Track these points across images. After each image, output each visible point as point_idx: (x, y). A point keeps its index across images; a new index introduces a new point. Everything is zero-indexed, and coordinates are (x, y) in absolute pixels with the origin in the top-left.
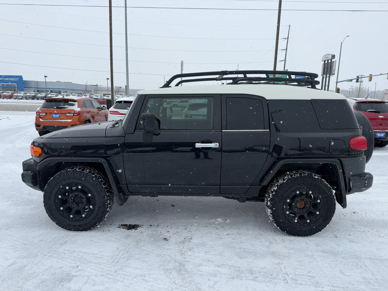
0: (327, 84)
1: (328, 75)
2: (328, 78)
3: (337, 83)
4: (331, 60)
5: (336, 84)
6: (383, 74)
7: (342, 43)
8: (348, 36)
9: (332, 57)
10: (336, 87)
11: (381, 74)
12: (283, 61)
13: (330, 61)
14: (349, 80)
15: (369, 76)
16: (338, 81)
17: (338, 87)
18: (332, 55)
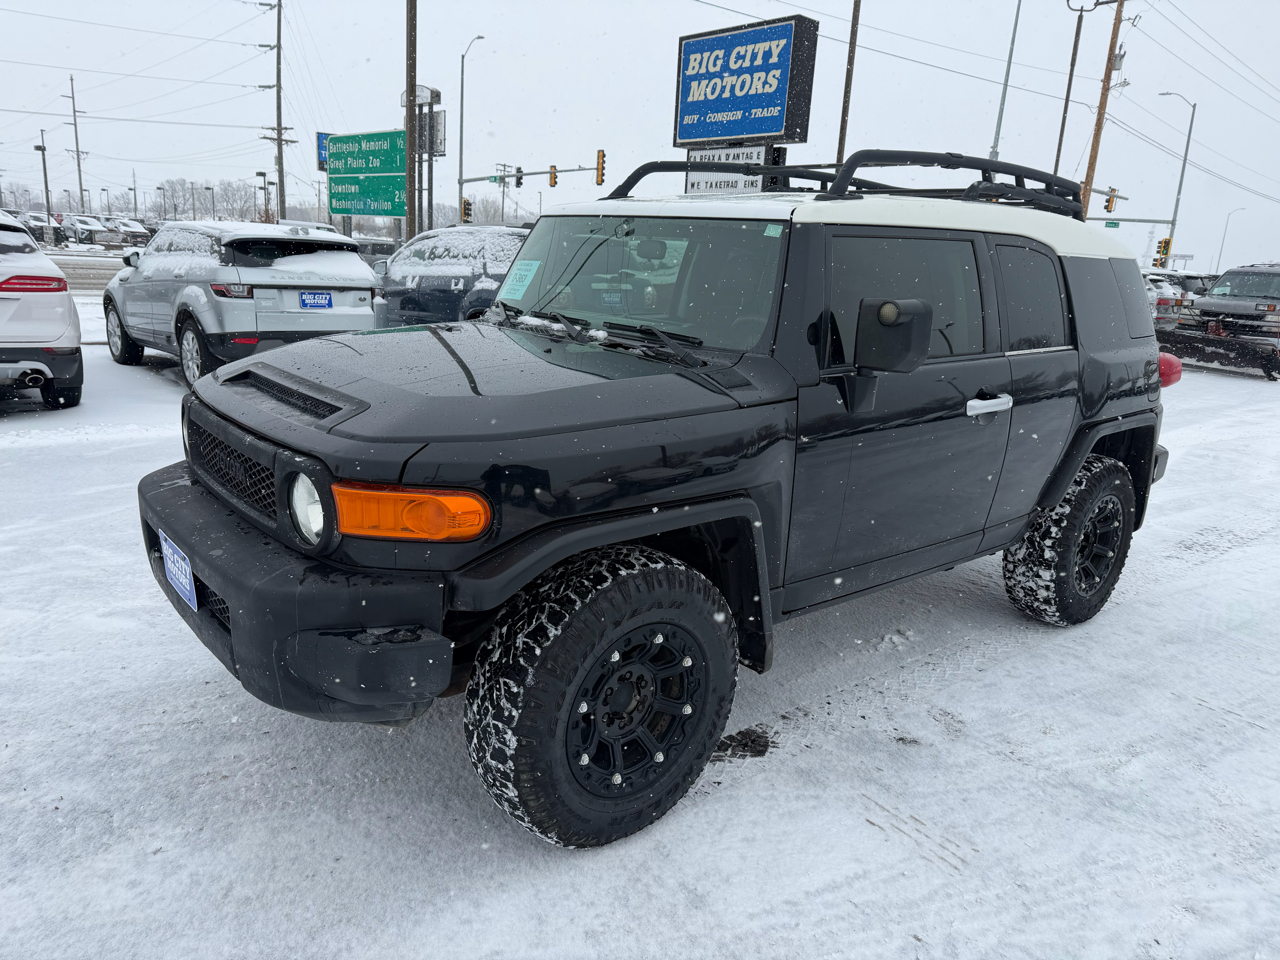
0: (425, 185)
1: (425, 156)
2: (425, 166)
3: (461, 183)
4: (431, 108)
5: (458, 186)
6: (585, 169)
7: (463, 57)
8: (480, 37)
9: (432, 97)
10: (461, 197)
11: (581, 169)
12: (269, 87)
13: (426, 110)
14: (495, 177)
15: (548, 169)
16: (464, 178)
17: (465, 195)
18: (432, 92)
